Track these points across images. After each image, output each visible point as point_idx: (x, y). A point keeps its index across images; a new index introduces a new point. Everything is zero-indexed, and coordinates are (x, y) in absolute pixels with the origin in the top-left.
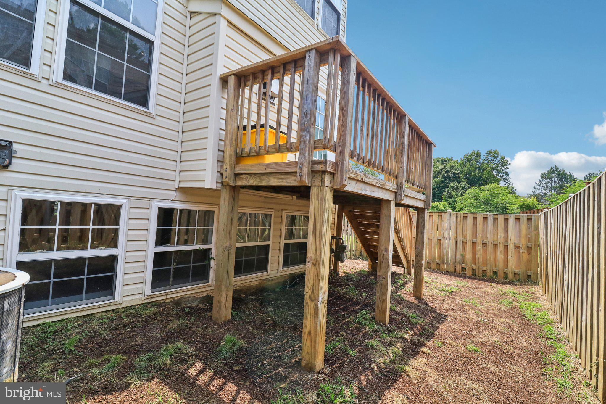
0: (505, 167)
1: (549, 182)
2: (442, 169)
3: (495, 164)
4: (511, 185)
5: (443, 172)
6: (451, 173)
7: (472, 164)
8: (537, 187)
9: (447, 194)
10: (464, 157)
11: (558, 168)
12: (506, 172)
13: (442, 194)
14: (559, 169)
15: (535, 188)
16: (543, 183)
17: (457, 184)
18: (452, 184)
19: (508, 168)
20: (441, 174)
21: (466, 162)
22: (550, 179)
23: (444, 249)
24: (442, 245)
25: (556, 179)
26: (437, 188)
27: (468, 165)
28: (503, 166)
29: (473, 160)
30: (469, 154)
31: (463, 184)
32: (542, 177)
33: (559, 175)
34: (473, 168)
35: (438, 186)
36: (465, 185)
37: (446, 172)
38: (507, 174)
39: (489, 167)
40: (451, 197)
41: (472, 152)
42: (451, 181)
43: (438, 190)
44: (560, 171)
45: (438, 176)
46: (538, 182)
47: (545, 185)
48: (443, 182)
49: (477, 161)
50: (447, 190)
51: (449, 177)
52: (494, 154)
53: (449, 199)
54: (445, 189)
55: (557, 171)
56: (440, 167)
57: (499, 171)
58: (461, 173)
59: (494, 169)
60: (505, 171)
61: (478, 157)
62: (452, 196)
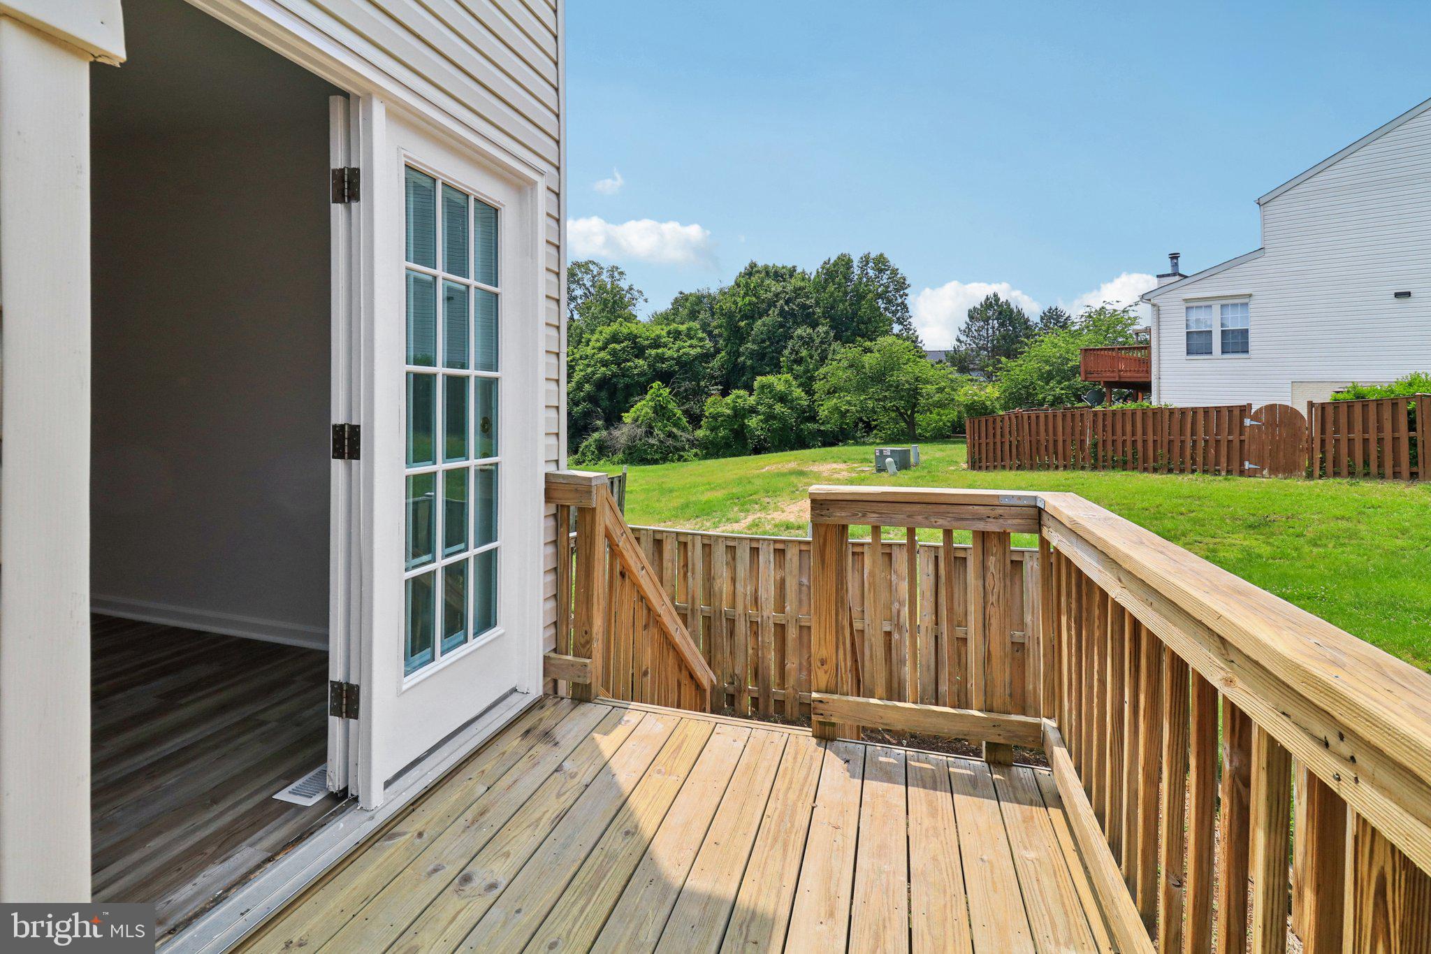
0: (902, 293)
1: (983, 327)
2: (777, 295)
3: (882, 285)
4: (912, 331)
5: (781, 302)
6: (798, 306)
7: (839, 284)
8: (963, 338)
9: (791, 353)
10: (823, 268)
11: (999, 299)
12: (902, 303)
13: (780, 353)
14: (1001, 301)
15: (958, 340)
16: (973, 330)
17: (809, 330)
18: (799, 331)
19: (907, 295)
20: (775, 306)
21: (826, 280)
22: (984, 321)
23: (902, 662)
24: (894, 652)
25: (995, 322)
26: (769, 338)
27: (831, 288)
28: (897, 290)
29: (840, 277)
30: (832, 262)
31: (821, 329)
32: (971, 317)
33: (1000, 313)
34: (841, 294)
35: (770, 335)
36: (827, 333)
37: (787, 302)
38: (905, 307)
39: (870, 292)
40: (799, 361)
41: (839, 258)
42: (798, 325)
43: (772, 344)
44: (1002, 306)
45: (770, 312)
46: (963, 327)
47: (976, 334)
48: (781, 325)
49: (847, 278)
50: (790, 344)
51: (792, 314)
52: (881, 263)
53: (795, 367)
54: (785, 342)
55: (997, 304)
56: (773, 289)
57: (889, 302)
58: (817, 304)
59: (879, 296)
60: (900, 301)
61: (848, 269)
62: (802, 358)
